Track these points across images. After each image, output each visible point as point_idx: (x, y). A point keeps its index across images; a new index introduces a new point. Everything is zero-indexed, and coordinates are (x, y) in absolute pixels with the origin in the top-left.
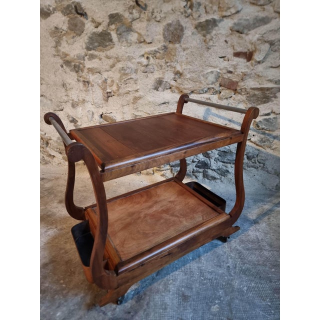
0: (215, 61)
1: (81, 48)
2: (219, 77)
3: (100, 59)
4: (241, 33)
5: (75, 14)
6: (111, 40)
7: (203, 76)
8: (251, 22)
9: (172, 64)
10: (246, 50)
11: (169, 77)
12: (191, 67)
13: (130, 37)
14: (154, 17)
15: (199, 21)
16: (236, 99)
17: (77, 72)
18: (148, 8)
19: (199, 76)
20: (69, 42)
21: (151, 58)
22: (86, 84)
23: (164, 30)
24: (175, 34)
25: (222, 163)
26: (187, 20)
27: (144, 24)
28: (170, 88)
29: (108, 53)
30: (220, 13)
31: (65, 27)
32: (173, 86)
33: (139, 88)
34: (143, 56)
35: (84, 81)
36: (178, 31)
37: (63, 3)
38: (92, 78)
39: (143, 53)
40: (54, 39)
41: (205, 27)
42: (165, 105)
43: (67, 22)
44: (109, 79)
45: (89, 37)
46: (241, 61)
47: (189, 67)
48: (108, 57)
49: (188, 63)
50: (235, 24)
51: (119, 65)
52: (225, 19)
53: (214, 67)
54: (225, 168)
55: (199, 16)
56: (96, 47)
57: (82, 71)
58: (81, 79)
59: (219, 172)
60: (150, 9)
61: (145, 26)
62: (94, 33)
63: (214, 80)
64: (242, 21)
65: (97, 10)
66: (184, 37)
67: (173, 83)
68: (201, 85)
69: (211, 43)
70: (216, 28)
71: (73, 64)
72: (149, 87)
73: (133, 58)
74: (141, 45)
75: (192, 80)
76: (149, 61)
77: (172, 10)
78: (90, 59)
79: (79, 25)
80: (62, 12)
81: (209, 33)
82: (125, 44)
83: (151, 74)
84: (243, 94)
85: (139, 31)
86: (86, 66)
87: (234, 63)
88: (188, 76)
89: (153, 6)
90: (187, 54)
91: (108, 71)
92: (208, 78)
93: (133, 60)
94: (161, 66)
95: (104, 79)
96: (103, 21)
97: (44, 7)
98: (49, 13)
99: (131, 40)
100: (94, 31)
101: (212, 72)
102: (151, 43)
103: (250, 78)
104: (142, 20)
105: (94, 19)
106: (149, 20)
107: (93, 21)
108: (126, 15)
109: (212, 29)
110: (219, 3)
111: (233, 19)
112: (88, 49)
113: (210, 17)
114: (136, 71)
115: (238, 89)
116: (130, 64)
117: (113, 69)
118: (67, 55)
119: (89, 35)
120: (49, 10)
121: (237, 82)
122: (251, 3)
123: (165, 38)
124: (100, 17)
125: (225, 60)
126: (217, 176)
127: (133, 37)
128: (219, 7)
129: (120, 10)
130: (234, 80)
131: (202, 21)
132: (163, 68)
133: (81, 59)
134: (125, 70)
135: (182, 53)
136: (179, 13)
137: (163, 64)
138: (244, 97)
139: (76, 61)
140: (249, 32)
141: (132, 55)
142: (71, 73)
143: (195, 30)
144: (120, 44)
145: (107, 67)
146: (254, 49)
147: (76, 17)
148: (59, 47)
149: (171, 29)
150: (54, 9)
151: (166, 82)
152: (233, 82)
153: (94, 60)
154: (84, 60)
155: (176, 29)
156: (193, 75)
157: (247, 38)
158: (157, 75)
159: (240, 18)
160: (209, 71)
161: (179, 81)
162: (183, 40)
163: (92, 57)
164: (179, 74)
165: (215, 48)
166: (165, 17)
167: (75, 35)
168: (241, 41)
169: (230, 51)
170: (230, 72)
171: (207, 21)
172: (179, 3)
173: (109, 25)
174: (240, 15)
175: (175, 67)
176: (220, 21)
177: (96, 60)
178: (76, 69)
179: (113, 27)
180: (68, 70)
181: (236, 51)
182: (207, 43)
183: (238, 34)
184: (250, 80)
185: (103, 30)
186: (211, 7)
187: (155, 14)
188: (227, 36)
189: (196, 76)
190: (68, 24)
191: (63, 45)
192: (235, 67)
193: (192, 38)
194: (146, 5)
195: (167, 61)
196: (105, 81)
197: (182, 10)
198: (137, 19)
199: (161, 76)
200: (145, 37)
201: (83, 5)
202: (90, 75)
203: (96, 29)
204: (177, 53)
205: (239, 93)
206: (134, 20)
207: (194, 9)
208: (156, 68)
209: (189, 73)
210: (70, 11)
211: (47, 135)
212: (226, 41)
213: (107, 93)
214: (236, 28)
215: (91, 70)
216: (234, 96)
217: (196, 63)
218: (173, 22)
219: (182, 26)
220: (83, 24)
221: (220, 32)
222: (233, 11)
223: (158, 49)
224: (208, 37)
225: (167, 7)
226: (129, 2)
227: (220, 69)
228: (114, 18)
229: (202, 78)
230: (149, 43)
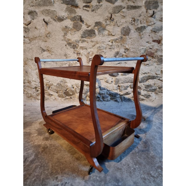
0: (145, 44)
1: (78, 37)
2: (146, 51)
3: (88, 42)
4: (156, 32)
5: (77, 21)
6: (95, 34)
7: (139, 50)
8: (160, 28)
9: (124, 45)
10: (158, 39)
11: (122, 51)
12: (133, 46)
13: (104, 33)
14: (117, 24)
15: (138, 27)
16: (153, 60)
17: (74, 48)
18: (114, 20)
19: (137, 51)
20: (72, 34)
21: (114, 42)
22: (79, 54)
23: (121, 30)
24: (126, 32)
25: (147, 92)
26: (132, 26)
27: (112, 27)
28: (122, 56)
29: (92, 39)
30: (147, 24)
31: (71, 27)
32: (124, 55)
33: (106, 56)
34: (110, 41)
35: (77, 53)
36: (128, 30)
37: (72, 15)
38: (81, 51)
39: (109, 40)
40: (64, 32)
41: (140, 30)
42: (119, 64)
43: (72, 24)
44: (91, 52)
45: (84, 32)
46: (156, 44)
47: (132, 46)
48: (92, 42)
49: (132, 44)
50: (153, 28)
51: (98, 45)
52: (149, 26)
53: (144, 46)
54: (148, 94)
55: (138, 25)
56: (86, 36)
57: (77, 48)
58: (76, 52)
59: (145, 96)
60: (115, 21)
61: (112, 28)
62: (86, 30)
63: (144, 52)
64: (156, 27)
65: (89, 20)
66: (131, 33)
67: (124, 54)
68: (137, 54)
69: (143, 36)
70: (145, 30)
71: (73, 44)
72: (112, 55)
73: (105, 42)
74: (109, 36)
75: (134, 52)
76: (113, 44)
77: (126, 22)
78: (82, 42)
79: (79, 26)
80: (71, 19)
81: (142, 32)
82: (101, 35)
83: (113, 50)
84: (156, 58)
85: (109, 30)
86: (79, 46)
87: (153, 45)
88: (132, 50)
89: (117, 20)
90: (131, 41)
91: (90, 48)
92: (141, 51)
93: (105, 43)
94: (119, 46)
95: (88, 52)
96: (92, 25)
97: (61, 17)
98: (63, 19)
99: (104, 34)
100: (86, 29)
101: (143, 49)
102: (114, 35)
103: (159, 51)
104: (111, 25)
105: (87, 23)
106: (114, 25)
107: (86, 24)
108: (104, 23)
109: (143, 30)
110: (147, 20)
111: (152, 26)
112: (82, 37)
113: (142, 25)
114: (106, 48)
115: (154, 56)
116: (103, 45)
117: (94, 47)
118: (69, 40)
119: (83, 31)
120: (64, 18)
121: (154, 53)
122: (160, 20)
123: (121, 33)
124: (90, 23)
125: (148, 43)
126: (145, 98)
127: (106, 32)
128: (147, 21)
129: (101, 20)
130: (152, 52)
131: (139, 27)
132: (119, 47)
133: (77, 42)
134: (100, 48)
135: (129, 40)
136: (129, 23)
137: (120, 45)
138: (156, 60)
139: (75, 43)
140: (159, 32)
141: (105, 41)
142: (71, 49)
143: (135, 31)
144: (99, 35)
145: (91, 46)
146: (161, 39)
147: (78, 22)
148: (66, 36)
149: (125, 29)
150: (66, 18)
151: (121, 53)
152: (152, 53)
153: (84, 43)
154: (79, 43)
155: (127, 30)
156: (134, 50)
157: (158, 34)
158: (116, 50)
159: (155, 26)
160: (141, 48)
161: (127, 52)
162: (130, 34)
163: (83, 41)
164: (127, 49)
165: (144, 38)
166: (122, 25)
167: (76, 30)
168: (156, 36)
169: (151, 40)
170: (151, 49)
171: (141, 27)
172: (129, 19)
173: (94, 27)
174: (155, 25)
175: (125, 46)
176: (147, 27)
177: (86, 43)
178: (74, 47)
179: (96, 28)
180: (69, 47)
181: (153, 40)
182: (141, 36)
183: (154, 33)
184: (159, 52)
185: (91, 29)
186: (143, 21)
187: (117, 23)
188: (150, 33)
189: (135, 50)
190: (73, 25)
191: (68, 35)
192: (153, 46)
193: (134, 34)
194: (113, 19)
195: (122, 43)
196: (89, 53)
197: (130, 22)
198: (109, 24)
199: (118, 50)
200: (112, 33)
201: (82, 17)
202: (81, 50)
203: (87, 28)
204: (127, 40)
205: (155, 58)
206: (107, 25)
207: (136, 22)
208: (116, 47)
209: (132, 49)
210: (75, 19)
211: (50, 83)
212: (149, 35)
213: (90, 59)
214: (153, 30)
215: (82, 48)
216: (152, 59)
217: (136, 44)
218: (125, 27)
219: (130, 28)
220: (81, 26)
221: (147, 31)
222: (152, 23)
223: (118, 38)
224: (141, 33)
225: (123, 20)
226: (105, 17)
227: (146, 47)
228: (98, 24)
229: (138, 51)
230: (113, 36)
